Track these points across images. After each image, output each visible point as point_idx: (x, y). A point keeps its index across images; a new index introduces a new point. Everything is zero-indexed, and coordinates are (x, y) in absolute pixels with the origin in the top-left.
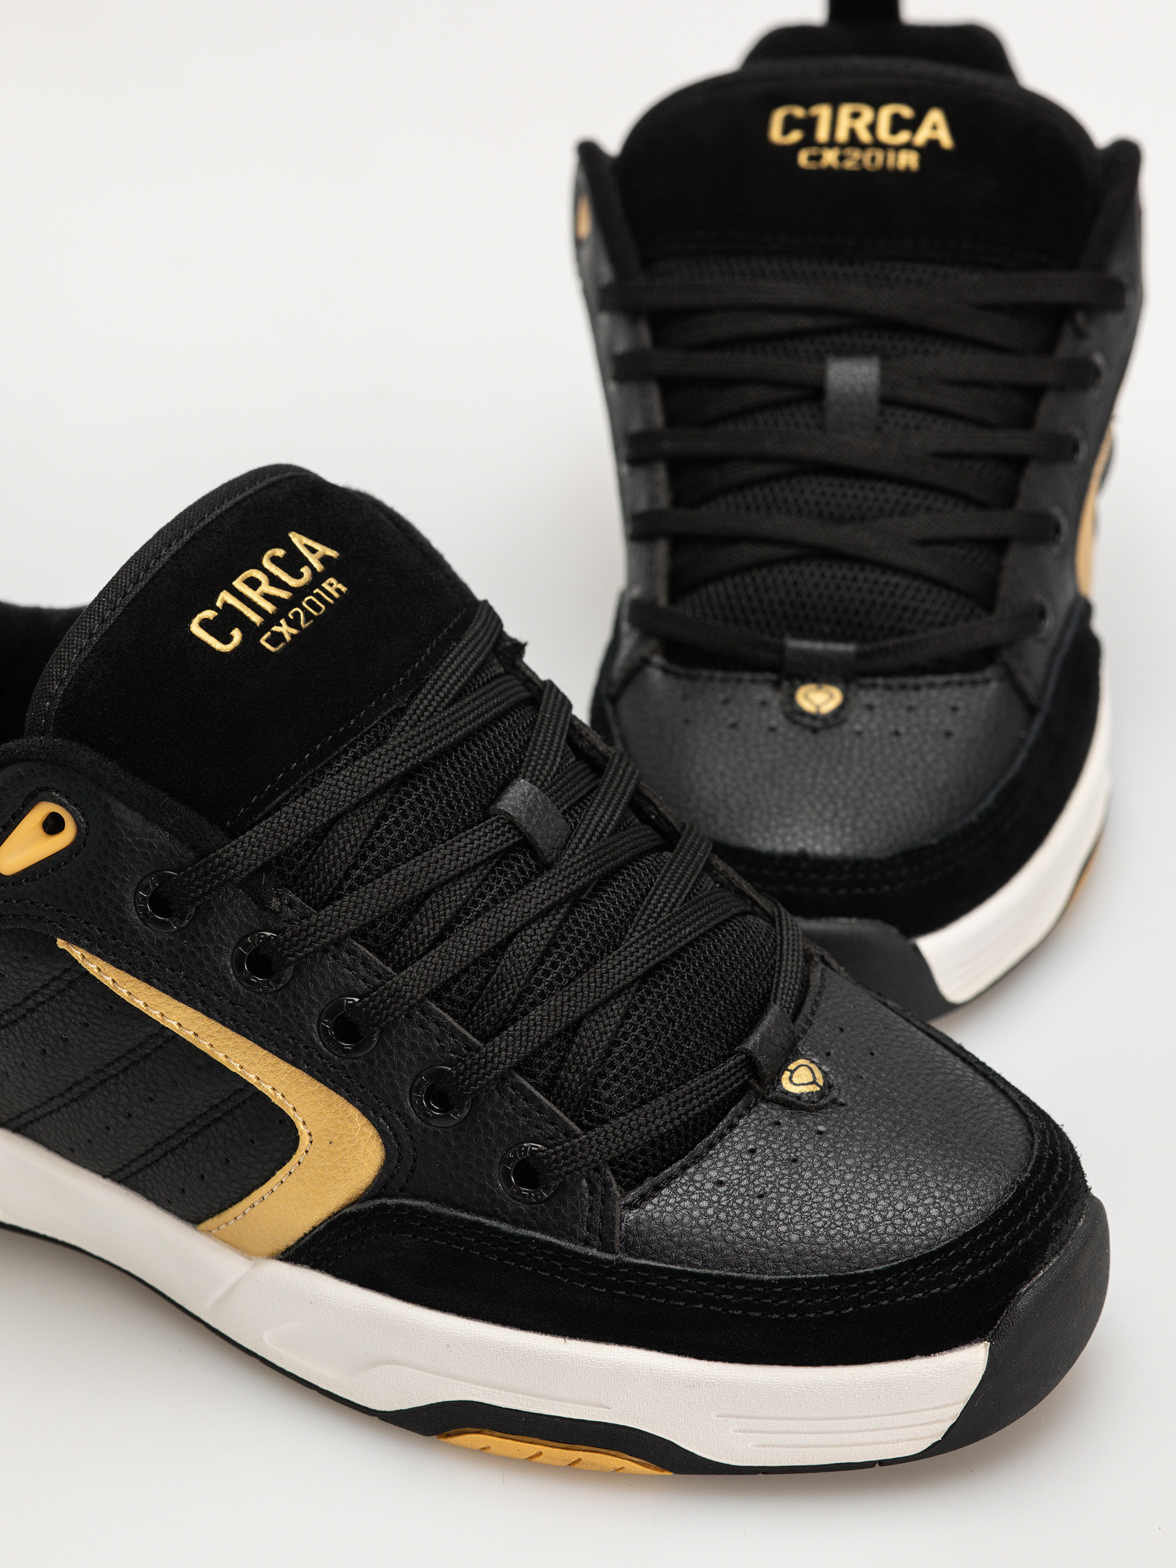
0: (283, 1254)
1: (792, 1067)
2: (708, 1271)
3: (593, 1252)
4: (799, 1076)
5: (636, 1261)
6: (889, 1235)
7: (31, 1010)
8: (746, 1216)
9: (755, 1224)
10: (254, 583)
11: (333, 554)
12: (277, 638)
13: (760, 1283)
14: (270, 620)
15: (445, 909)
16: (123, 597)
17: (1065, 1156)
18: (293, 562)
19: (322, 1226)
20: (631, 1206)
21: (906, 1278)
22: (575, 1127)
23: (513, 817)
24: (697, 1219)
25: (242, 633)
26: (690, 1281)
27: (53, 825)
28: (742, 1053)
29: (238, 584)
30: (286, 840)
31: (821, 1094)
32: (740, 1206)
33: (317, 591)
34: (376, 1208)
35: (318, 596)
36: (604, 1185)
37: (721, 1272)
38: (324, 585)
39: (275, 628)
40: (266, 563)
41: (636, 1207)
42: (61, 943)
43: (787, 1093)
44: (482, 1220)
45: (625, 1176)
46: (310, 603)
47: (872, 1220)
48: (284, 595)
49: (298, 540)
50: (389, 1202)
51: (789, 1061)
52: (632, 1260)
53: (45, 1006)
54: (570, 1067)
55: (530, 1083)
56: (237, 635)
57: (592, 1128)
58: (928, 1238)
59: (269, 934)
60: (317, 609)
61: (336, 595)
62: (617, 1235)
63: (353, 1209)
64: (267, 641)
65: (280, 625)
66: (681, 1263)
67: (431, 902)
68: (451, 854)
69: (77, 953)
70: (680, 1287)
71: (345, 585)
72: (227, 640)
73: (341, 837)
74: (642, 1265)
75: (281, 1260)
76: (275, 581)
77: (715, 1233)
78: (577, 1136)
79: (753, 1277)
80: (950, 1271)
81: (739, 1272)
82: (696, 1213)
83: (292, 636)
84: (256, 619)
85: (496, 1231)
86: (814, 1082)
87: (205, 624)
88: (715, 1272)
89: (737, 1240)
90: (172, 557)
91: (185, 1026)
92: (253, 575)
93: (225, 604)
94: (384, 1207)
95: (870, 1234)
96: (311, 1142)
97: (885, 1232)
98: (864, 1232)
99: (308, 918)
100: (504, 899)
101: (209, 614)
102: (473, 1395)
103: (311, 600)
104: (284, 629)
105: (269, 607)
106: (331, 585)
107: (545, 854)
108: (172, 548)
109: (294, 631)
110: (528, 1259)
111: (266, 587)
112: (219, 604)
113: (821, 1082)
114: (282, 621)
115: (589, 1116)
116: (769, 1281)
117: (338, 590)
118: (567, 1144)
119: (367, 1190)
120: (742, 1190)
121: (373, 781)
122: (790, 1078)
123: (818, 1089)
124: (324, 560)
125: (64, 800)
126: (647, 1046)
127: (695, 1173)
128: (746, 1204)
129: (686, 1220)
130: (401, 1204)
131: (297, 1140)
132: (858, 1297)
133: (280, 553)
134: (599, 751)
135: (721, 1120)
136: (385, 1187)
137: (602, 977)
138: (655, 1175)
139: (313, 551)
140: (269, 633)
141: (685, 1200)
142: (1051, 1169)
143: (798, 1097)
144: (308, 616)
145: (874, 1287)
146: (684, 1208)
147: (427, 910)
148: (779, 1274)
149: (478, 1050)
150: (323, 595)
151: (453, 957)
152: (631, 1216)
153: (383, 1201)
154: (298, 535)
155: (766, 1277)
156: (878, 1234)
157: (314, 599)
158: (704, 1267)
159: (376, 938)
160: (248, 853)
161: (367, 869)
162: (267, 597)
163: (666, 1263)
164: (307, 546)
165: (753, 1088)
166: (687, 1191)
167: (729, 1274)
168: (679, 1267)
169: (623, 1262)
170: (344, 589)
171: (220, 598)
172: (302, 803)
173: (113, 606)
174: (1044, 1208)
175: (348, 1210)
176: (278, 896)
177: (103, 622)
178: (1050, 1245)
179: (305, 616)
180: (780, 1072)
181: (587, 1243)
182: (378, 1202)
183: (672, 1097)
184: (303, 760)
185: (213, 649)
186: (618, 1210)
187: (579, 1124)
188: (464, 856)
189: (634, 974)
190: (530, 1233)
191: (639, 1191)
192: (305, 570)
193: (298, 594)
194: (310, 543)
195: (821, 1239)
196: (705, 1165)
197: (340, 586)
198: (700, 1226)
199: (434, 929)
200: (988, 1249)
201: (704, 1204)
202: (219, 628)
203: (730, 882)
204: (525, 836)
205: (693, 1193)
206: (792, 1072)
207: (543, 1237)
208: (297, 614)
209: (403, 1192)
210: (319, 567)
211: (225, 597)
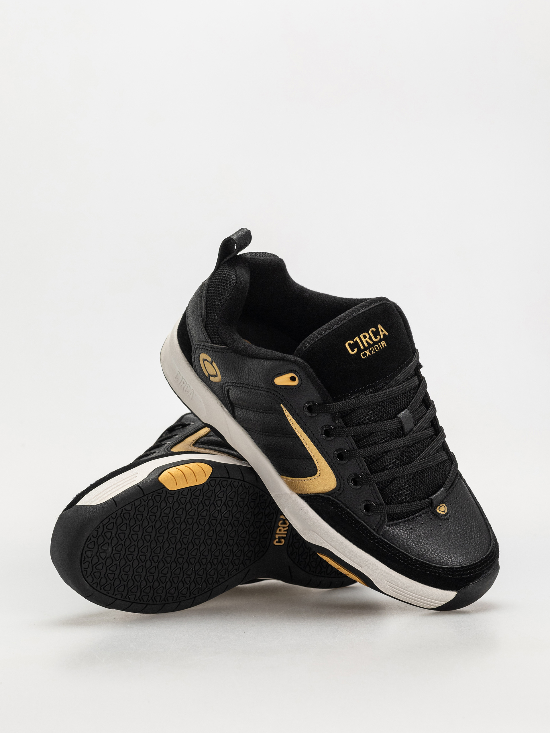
0: (300, 494)
1: (441, 505)
2: (399, 549)
3: (374, 533)
4: (441, 509)
5: (384, 539)
6: (446, 559)
7: (266, 413)
8: (414, 540)
9: (415, 543)
10: (365, 337)
11: (387, 334)
12: (365, 354)
13: (410, 557)
14: (365, 349)
15: (376, 438)
16: (333, 327)
17: (496, 554)
18: (376, 334)
19: (313, 495)
20: (388, 526)
21: (445, 571)
22: (384, 503)
23: (402, 421)
24: (402, 535)
25: (357, 350)
26: (394, 549)
27: (293, 379)
28: (430, 499)
29: (361, 336)
30: (346, 408)
31: (445, 515)
32: (414, 537)
33: (379, 344)
34: (328, 498)
35: (379, 345)
36: (384, 518)
37: (402, 551)
38: (381, 343)
39: (365, 352)
40: (370, 332)
41: (389, 526)
42: (282, 405)
43: (437, 512)
44: (352, 513)
45: (390, 518)
46: (376, 347)
47: (443, 553)
48: (371, 343)
49: (380, 327)
50: (332, 498)
51: (441, 503)
52: (383, 538)
53: (270, 414)
54: (389, 488)
55: (378, 487)
56: (356, 350)
57: (387, 504)
58: (454, 563)
59: (332, 427)
60: (377, 349)
61: (383, 347)
62: (382, 531)
63: (322, 495)
64: (362, 354)
65: (367, 351)
66: (394, 544)
67: (374, 435)
68: (383, 425)
69: (284, 409)
70: (391, 549)
71: (386, 344)
72: (353, 351)
73: (360, 411)
74: (385, 541)
75: (299, 495)
76: (370, 338)
77: (405, 541)
78: (383, 505)
79: (409, 555)
80: (456, 573)
81: (407, 552)
82: (402, 534)
83: (369, 355)
84: (362, 347)
85: (354, 517)
86: (444, 512)
87: (349, 344)
88: (401, 550)
89: (410, 545)
90: (349, 320)
91: (302, 437)
92: (366, 334)
93: (356, 340)
94: (330, 499)
95: (441, 557)
96: (319, 476)
97: (445, 558)
98: (440, 556)
99: (343, 428)
100: (391, 440)
101: (351, 342)
102: (331, 549)
103: (377, 346)
104: (367, 352)
105: (366, 345)
106: (383, 343)
107: (406, 432)
108: (349, 318)
109: (370, 354)
110: (358, 527)
111: (367, 339)
112: (355, 340)
113: (446, 512)
114: (368, 350)
115: (388, 502)
116: (413, 558)
117: (384, 345)
118: (380, 506)
119: (327, 492)
120: (416, 533)
121: (373, 401)
122: (439, 508)
123: (445, 514)
124: (384, 335)
125: (298, 376)
126: (409, 490)
127: (406, 524)
128: (415, 537)
129: (400, 535)
130: (334, 500)
131: (316, 473)
132: (431, 570)
133: (374, 330)
134: (429, 402)
135: (418, 512)
136: (332, 494)
137: (406, 469)
138: (397, 520)
139: (382, 331)
140: (364, 352)
141: (402, 530)
142: (491, 557)
143: (439, 514)
144: (375, 351)
145: (437, 570)
146: (400, 531)
147: (372, 436)
148: (415, 557)
149: (369, 475)
150: (380, 345)
151: (373, 451)
152: (388, 528)
153: (330, 497)
154: (380, 326)
155: (412, 557)
156: (443, 557)
157: (378, 346)
158: (399, 548)
159: (357, 438)
160: (336, 408)
161: (362, 422)
162: (367, 342)
163: (390, 542)
164: (381, 329)
165: (429, 508)
166: (403, 527)
167: (404, 552)
168: (393, 545)
169: (381, 538)
170: (386, 345)
171: (355, 339)
172: (354, 400)
173: (329, 329)
174: (485, 567)
175: (321, 495)
176: (338, 420)
177: (325, 332)
178: (482, 576)
179: (374, 350)
180: (438, 506)
181: (374, 530)
182: (329, 497)
183: (409, 504)
184: (358, 389)
185: (349, 352)
186: (385, 525)
187: (385, 502)
188: (386, 427)
189: (414, 471)
190: (362, 521)
191: (392, 523)
192: (378, 337)
193: (375, 343)
194: (383, 329)
195: (429, 553)
196: (410, 523)
197: (385, 344)
198: (402, 538)
199: (371, 442)
200: (467, 572)
201: (406, 532)
202: (352, 347)
203: (446, 448)
204: (402, 426)
205: (404, 529)
206: (440, 507)
207: (364, 524)
208: (372, 349)
209: (336, 497)
210: (382, 337)
211: (357, 339)
